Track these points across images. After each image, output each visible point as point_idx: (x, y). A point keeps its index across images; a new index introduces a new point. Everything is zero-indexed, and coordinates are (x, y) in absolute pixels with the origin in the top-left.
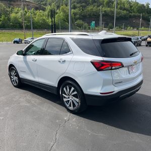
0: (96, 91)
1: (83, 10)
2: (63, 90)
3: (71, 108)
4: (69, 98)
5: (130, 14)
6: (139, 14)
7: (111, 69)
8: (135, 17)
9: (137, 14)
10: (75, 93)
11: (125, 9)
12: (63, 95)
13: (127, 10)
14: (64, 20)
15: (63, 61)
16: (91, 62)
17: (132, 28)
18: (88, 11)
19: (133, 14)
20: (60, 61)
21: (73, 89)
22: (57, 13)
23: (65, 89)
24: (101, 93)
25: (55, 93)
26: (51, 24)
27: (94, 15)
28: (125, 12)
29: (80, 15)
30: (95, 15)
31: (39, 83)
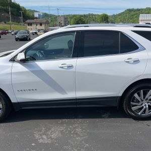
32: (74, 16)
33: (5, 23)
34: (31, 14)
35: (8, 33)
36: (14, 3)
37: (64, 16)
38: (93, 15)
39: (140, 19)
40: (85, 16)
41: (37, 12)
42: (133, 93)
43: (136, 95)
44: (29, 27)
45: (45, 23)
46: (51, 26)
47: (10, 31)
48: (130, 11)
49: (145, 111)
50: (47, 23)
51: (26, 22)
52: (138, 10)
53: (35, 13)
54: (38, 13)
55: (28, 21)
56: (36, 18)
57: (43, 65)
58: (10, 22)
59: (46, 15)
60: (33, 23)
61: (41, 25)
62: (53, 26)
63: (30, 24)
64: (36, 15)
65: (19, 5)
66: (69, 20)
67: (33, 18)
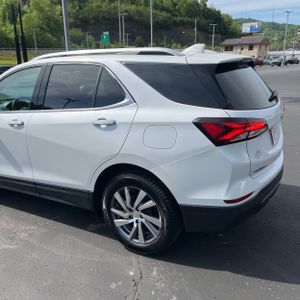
0: (215, 196)
1: (80, 7)
2: (110, 198)
3: (140, 242)
4: (131, 217)
5: (175, 18)
6: (190, 19)
7: (247, 139)
8: (182, 24)
9: (186, 19)
10: (150, 203)
11: (163, 9)
12: (113, 210)
13: (168, 11)
14: (42, 28)
15: (108, 125)
16: (195, 123)
17: (179, 46)
18: (92, 10)
19: (179, 18)
20: (98, 126)
21: (142, 194)
22: (24, 13)
23: (117, 196)
24: (226, 202)
25: (88, 206)
26: (12, 36)
27: (104, 18)
28: (164, 14)
29: (76, 17)
30: (108, 20)
31: (35, 183)
45: (260, 44)
50: (265, 43)
51: (224, 43)
53: (244, 24)
54: (250, 24)
63: (230, 48)
64: (246, 28)
65: (219, 12)
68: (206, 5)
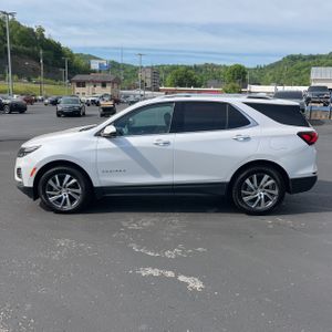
20: (235, 139)
32: (174, 67)
33: (29, 80)
34: (83, 63)
35: (36, 101)
36: (48, 41)
37: (152, 68)
38: (213, 66)
39: (313, 76)
40: (196, 68)
41: (95, 58)
42: (244, 179)
43: (248, 181)
44: (79, 90)
45: (113, 83)
46: (124, 89)
47: (40, 97)
48: (293, 59)
49: (260, 202)
50: (116, 82)
52: (312, 57)
53: (92, 61)
54: (98, 61)
55: (78, 77)
56: (94, 72)
57: (135, 140)
58: (41, 78)
59: (114, 65)
60: (89, 82)
61: (104, 85)
62: (129, 89)
63: (81, 84)
64: (95, 65)
65: (59, 45)
66: (162, 75)
67: (88, 71)
68: (43, 35)
